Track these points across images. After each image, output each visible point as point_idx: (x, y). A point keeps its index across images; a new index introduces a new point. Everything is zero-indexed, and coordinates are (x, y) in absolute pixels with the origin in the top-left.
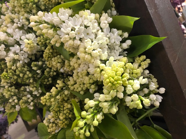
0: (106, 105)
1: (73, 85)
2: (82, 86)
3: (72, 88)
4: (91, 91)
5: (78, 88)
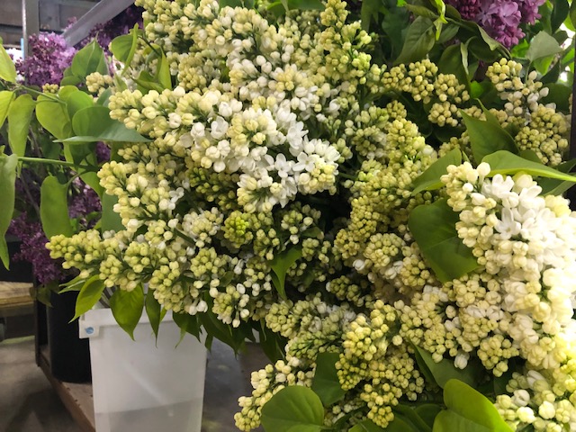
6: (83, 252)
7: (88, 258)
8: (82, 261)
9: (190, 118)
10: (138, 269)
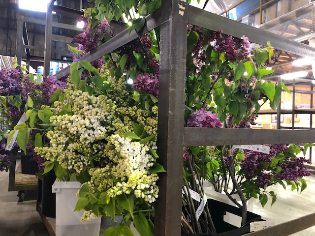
0: (125, 188)
1: (114, 171)
2: (119, 174)
3: (112, 173)
4: (122, 180)
5: (116, 175)
6: (42, 151)
7: (43, 152)
8: (41, 153)
9: (67, 122)
10: (55, 156)
